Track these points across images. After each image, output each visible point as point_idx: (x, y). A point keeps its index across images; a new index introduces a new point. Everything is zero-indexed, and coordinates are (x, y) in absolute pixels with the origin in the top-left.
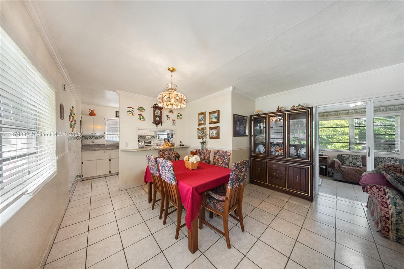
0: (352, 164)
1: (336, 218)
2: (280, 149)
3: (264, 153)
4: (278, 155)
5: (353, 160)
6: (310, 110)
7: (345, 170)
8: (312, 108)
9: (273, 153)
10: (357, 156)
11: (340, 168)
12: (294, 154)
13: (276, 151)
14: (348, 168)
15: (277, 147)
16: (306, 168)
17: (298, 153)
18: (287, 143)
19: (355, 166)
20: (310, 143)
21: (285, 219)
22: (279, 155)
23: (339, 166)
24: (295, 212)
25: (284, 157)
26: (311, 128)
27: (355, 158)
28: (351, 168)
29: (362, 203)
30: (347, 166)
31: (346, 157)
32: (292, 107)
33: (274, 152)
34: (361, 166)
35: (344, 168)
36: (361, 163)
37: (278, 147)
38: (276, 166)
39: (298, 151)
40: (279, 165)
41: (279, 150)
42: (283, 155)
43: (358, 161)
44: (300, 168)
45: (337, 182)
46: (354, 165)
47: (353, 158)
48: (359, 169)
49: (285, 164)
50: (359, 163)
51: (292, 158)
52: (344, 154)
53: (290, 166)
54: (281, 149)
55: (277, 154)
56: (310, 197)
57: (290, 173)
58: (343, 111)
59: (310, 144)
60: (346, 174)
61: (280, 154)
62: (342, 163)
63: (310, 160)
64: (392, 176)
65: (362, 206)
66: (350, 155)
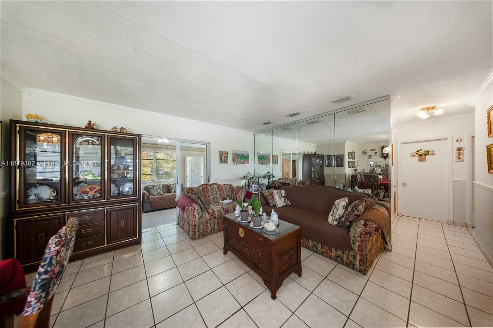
0: (157, 193)
1: (166, 246)
2: (90, 189)
3: (54, 201)
4: (89, 199)
5: (157, 189)
6: (138, 137)
7: (153, 200)
8: (140, 136)
9: (78, 197)
10: (159, 185)
11: (148, 198)
12: (115, 193)
13: (82, 192)
14: (155, 198)
15: (83, 185)
16: (133, 206)
17: (121, 190)
18: (106, 178)
19: (159, 195)
20: (137, 176)
21: (124, 286)
22: (91, 197)
23: (148, 197)
24: (130, 267)
25: (102, 199)
26: (140, 160)
27: (158, 187)
28: (157, 196)
29: (173, 223)
30: (153, 195)
31: (152, 188)
32: (114, 128)
33: (80, 194)
34: (163, 194)
35: (152, 198)
36: (162, 191)
37: (86, 185)
38: (88, 217)
39: (120, 188)
40: (94, 213)
41: (88, 190)
42: (101, 197)
43: (160, 190)
44: (126, 209)
45: (147, 213)
46: (158, 193)
47: (157, 187)
48: (161, 196)
49: (104, 210)
50: (161, 191)
51: (114, 198)
52: (150, 186)
53: (112, 211)
54: (93, 187)
55: (88, 197)
56: (139, 239)
57: (112, 219)
58: (149, 144)
59: (139, 177)
60: (153, 204)
61: (93, 196)
62: (149, 194)
63: (138, 196)
64: (196, 195)
65: (174, 226)
66: (154, 185)
